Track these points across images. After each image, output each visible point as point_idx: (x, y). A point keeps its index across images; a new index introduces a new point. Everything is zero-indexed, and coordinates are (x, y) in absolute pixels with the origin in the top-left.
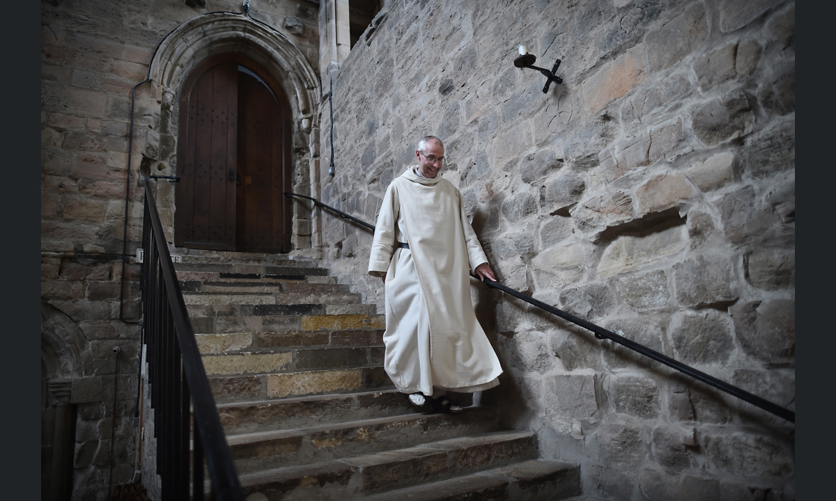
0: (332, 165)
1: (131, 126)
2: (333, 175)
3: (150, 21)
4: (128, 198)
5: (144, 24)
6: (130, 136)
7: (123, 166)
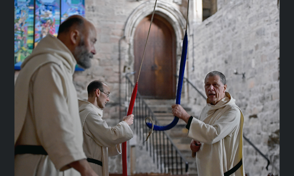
0: (193, 67)
1: (120, 55)
2: (193, 70)
3: (124, 11)
4: (120, 82)
5: (122, 13)
6: (119, 59)
7: (117, 70)
